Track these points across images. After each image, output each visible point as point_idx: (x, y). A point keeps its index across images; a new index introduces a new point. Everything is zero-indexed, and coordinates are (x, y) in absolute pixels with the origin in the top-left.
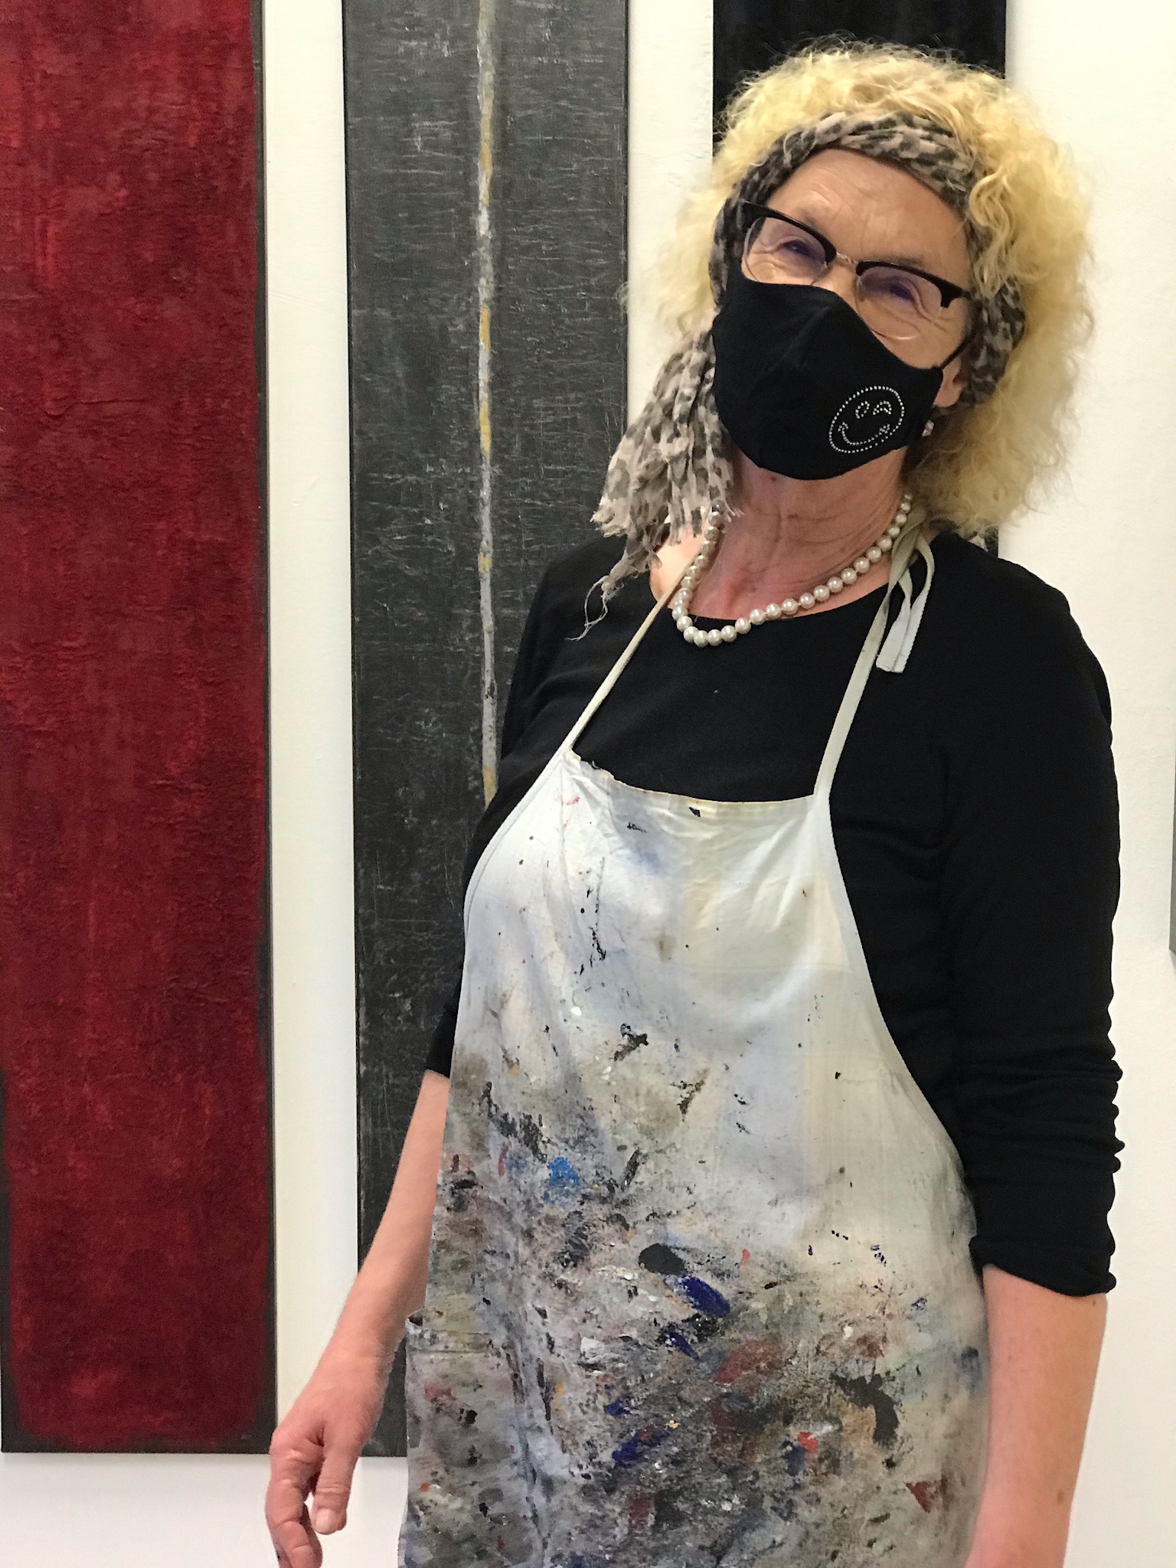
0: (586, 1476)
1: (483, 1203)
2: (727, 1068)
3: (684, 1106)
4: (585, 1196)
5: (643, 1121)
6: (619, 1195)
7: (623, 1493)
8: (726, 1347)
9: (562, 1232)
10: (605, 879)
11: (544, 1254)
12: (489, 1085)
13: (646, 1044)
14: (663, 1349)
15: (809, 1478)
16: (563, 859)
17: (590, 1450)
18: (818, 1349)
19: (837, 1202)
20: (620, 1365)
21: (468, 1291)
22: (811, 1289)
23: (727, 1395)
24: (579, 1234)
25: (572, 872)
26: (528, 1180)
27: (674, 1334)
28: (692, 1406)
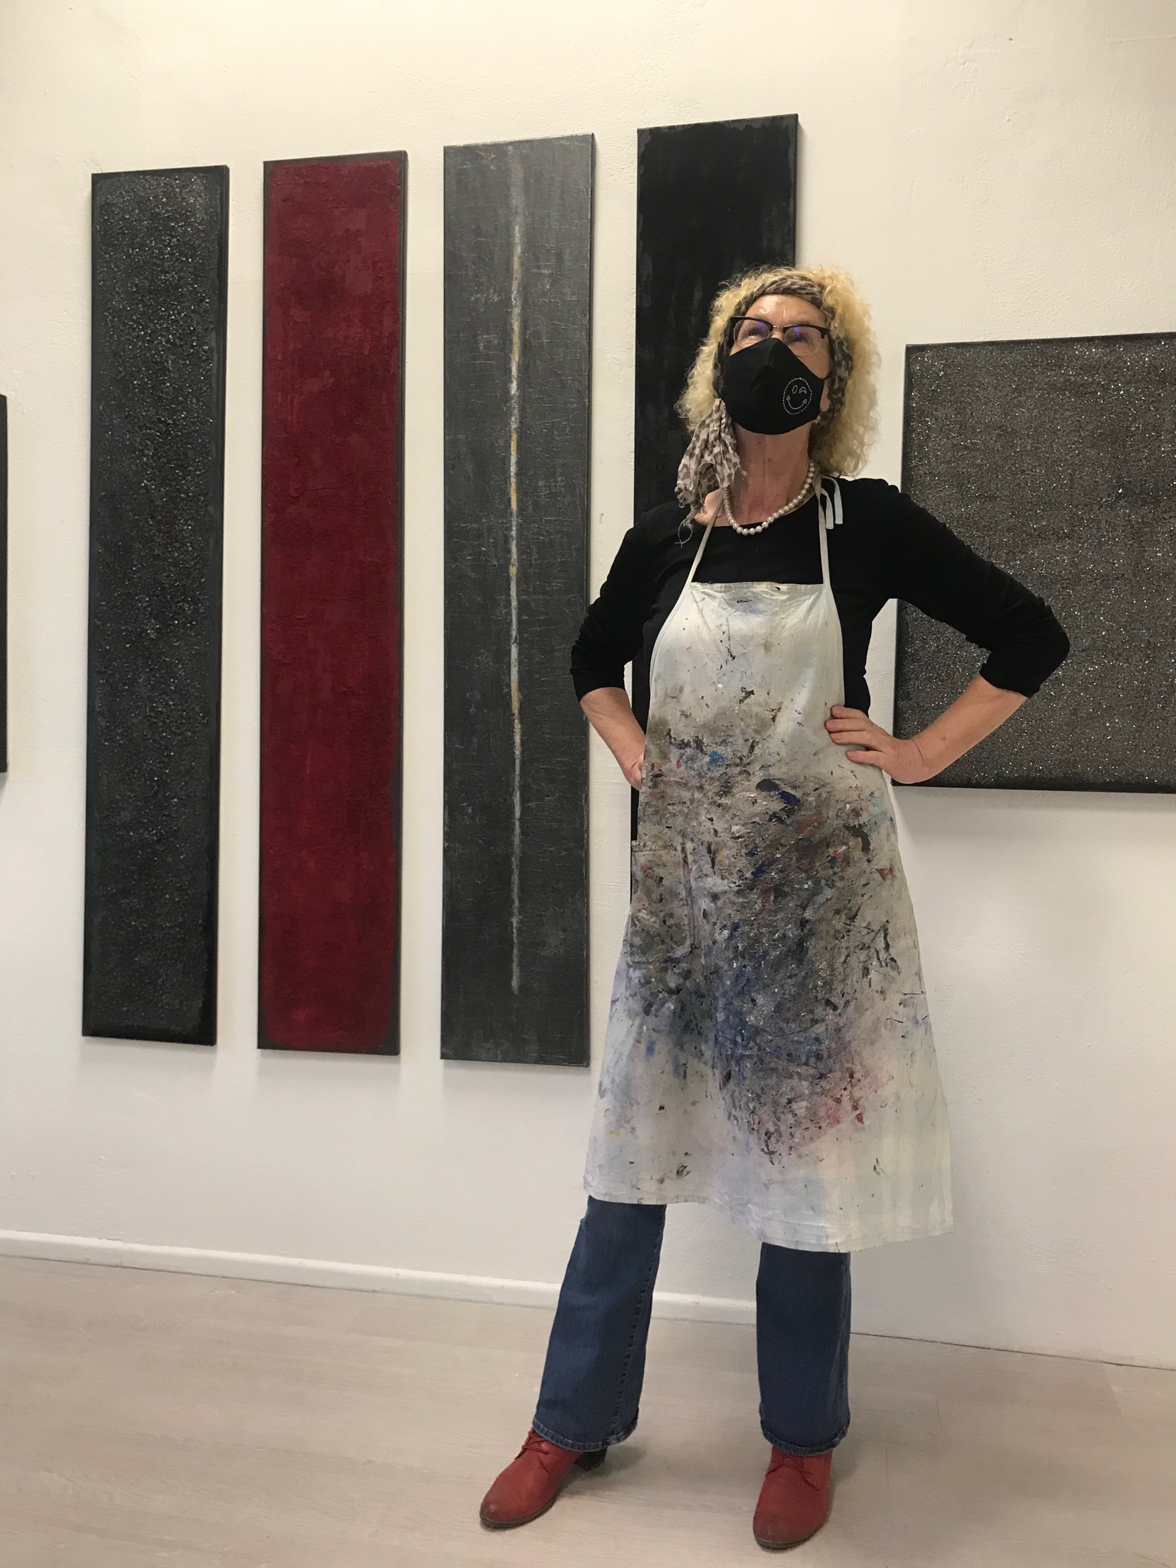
0: (739, 886)
1: (666, 783)
2: (792, 700)
3: (774, 719)
4: (727, 765)
5: (755, 727)
6: (746, 761)
7: (758, 889)
8: (799, 819)
9: (718, 783)
10: (730, 626)
11: (710, 794)
12: (670, 730)
13: (754, 694)
14: (771, 824)
15: (839, 870)
16: (705, 623)
17: (740, 874)
18: (837, 814)
20: (751, 834)
21: (658, 824)
22: (832, 790)
23: (801, 839)
24: (727, 782)
25: (712, 626)
26: (699, 764)
27: (775, 817)
28: (785, 846)
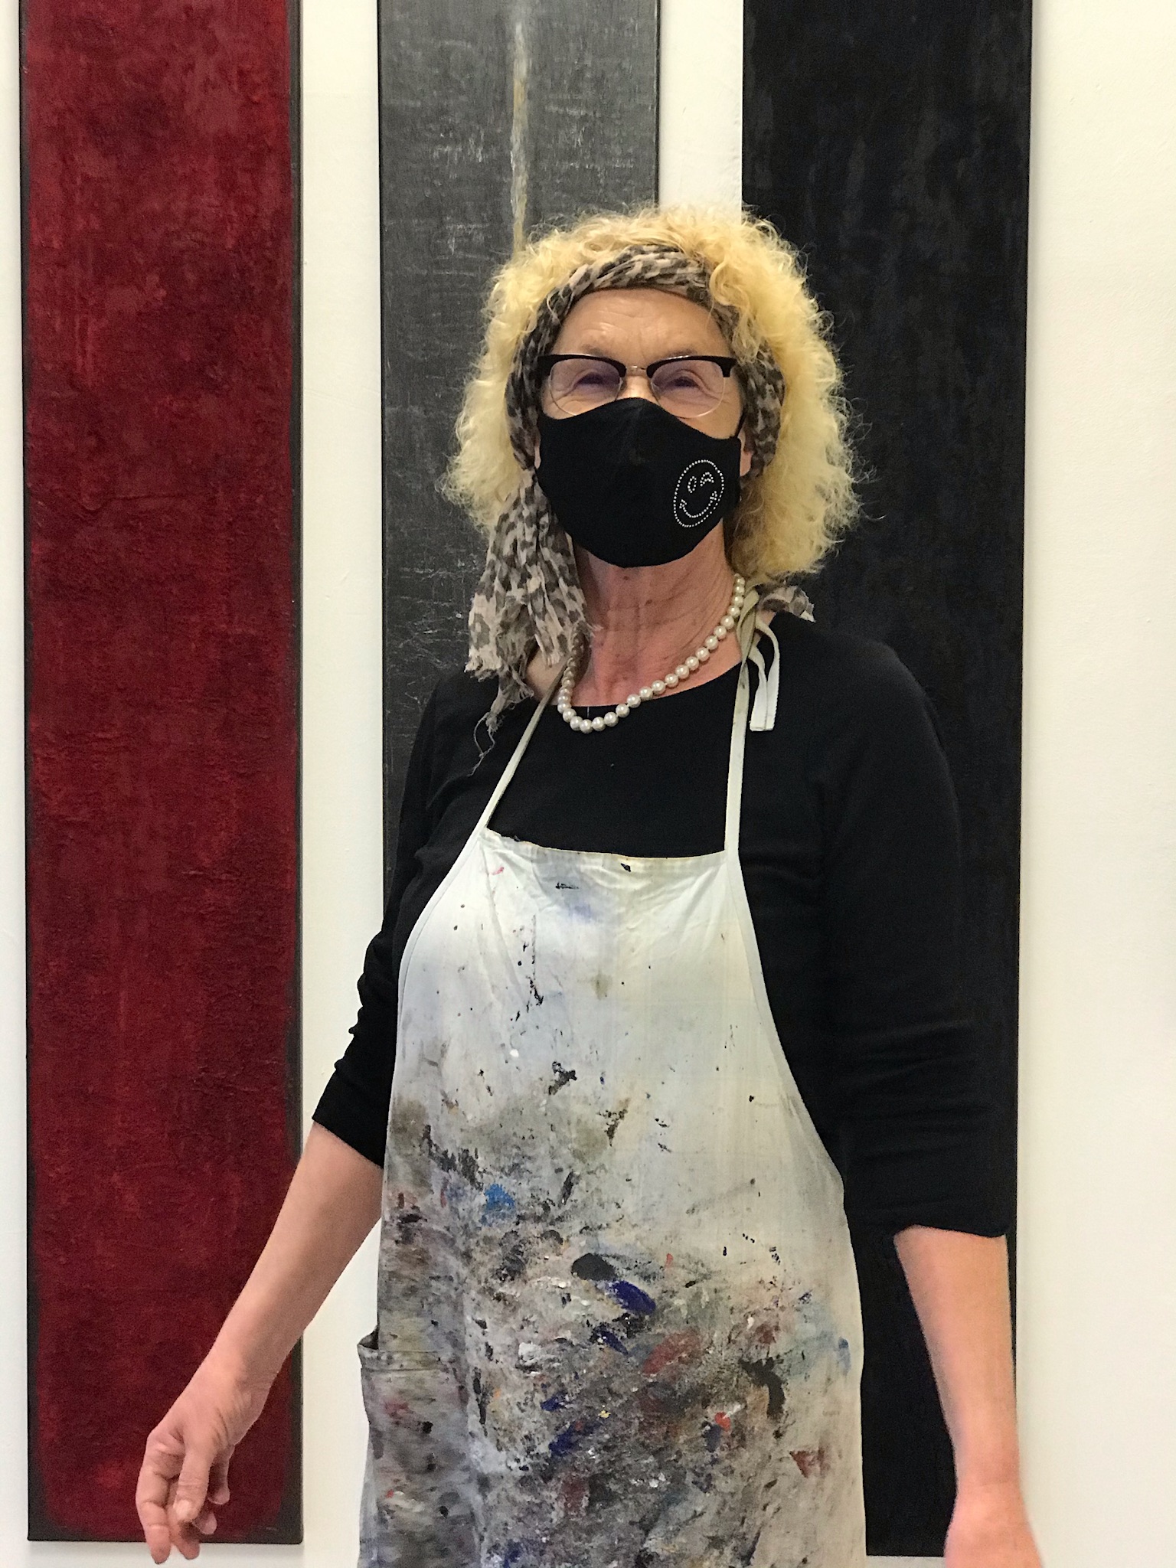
0: (525, 1468)
2: (649, 1096)
3: (611, 1132)
4: (519, 1217)
5: (576, 1146)
6: (555, 1212)
7: (559, 1479)
8: (651, 1342)
9: (500, 1250)
10: (538, 933)
11: (483, 1271)
12: (428, 1127)
13: (575, 1079)
14: (595, 1347)
15: (725, 1453)
16: (495, 921)
17: (528, 1444)
18: (729, 1338)
19: (748, 1209)
20: (556, 1365)
21: (417, 1316)
22: (723, 1286)
23: (653, 1384)
24: (516, 1250)
25: (505, 930)
26: (467, 1207)
27: (604, 1334)
28: (621, 1397)
